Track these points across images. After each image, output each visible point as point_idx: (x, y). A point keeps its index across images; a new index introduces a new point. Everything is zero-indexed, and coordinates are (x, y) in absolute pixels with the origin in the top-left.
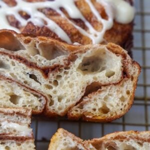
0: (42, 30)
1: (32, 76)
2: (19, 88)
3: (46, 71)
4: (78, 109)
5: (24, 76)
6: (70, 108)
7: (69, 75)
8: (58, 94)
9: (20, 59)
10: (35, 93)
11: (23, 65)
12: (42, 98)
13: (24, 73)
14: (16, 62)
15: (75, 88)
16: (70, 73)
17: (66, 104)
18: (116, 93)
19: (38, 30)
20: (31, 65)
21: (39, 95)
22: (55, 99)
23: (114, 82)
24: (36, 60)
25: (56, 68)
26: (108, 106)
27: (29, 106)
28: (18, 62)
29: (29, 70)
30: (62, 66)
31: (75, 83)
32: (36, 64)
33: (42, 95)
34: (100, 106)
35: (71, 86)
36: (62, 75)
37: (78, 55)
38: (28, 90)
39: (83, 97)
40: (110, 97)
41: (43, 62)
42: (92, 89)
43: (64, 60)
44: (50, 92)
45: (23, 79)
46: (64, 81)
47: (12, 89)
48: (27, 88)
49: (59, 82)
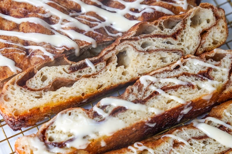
0: (155, 14)
1: (168, 43)
2: (164, 52)
3: (174, 36)
4: (201, 49)
5: (164, 45)
8: (186, 46)
9: (157, 36)
10: (174, 51)
11: (160, 39)
12: (179, 52)
13: (163, 43)
15: (194, 38)
16: (187, 31)
17: (193, 49)
18: (217, 30)
19: (153, 15)
20: (165, 36)
21: (177, 51)
22: (186, 49)
23: (213, 24)
24: (166, 33)
25: (179, 32)
26: (216, 39)
27: (175, 60)
28: (157, 38)
29: (165, 40)
30: (181, 29)
31: (193, 35)
32: (166, 35)
33: (179, 51)
34: (212, 41)
35: (191, 38)
36: (184, 34)
37: (187, 18)
38: (170, 51)
39: (201, 41)
40: (215, 34)
41: (170, 32)
42: (203, 33)
43: (181, 25)
44: (182, 46)
46: (186, 37)
47: (160, 55)
48: (168, 50)
49: (184, 38)
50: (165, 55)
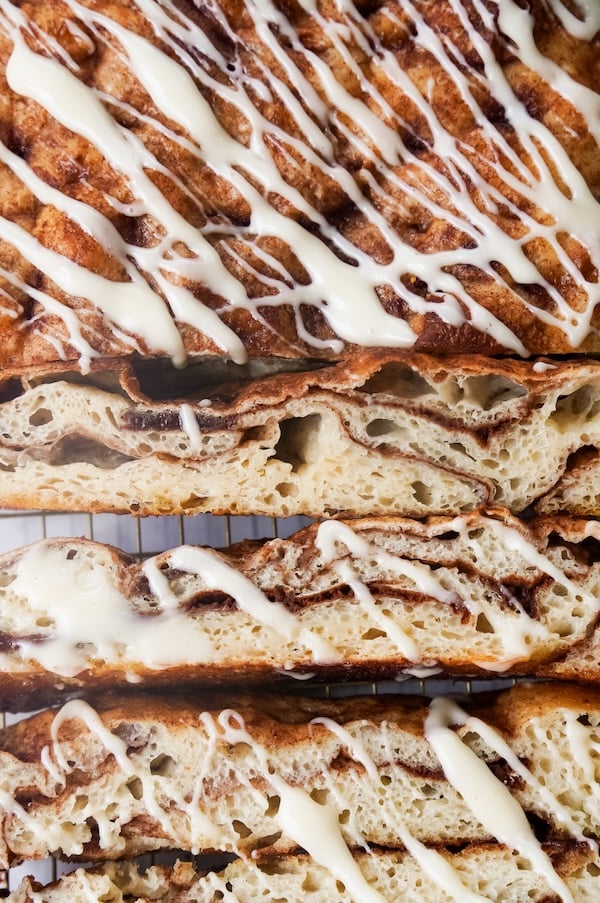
1: (458, 446)
2: (431, 471)
3: (483, 435)
5: (439, 447)
6: (538, 500)
7: (530, 436)
8: (510, 475)
9: (428, 414)
10: (464, 479)
11: (434, 426)
12: (480, 486)
13: (438, 441)
14: (422, 421)
15: (545, 462)
16: (531, 431)
17: (530, 494)
20: (453, 424)
21: (473, 482)
22: (506, 486)
24: (462, 414)
25: (502, 426)
27: (455, 505)
28: (424, 421)
29: (449, 437)
30: (514, 420)
31: (543, 452)
32: (461, 420)
33: (480, 482)
35: (536, 456)
36: (516, 438)
37: (546, 394)
38: (451, 474)
39: (562, 478)
41: (475, 416)
43: (519, 408)
44: (494, 473)
45: (438, 453)
46: (521, 449)
47: (417, 474)
48: (448, 470)
49: (511, 451)
50: (432, 478)
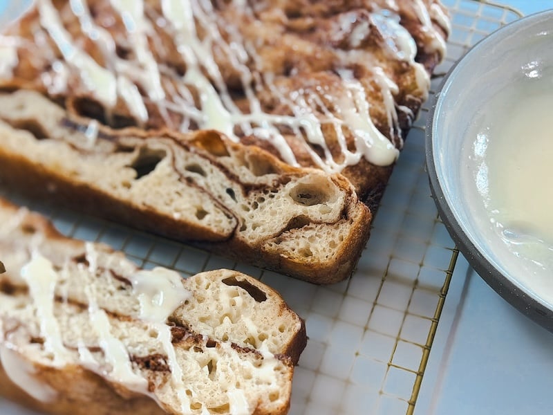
1: (230, 192)
3: (247, 189)
4: (273, 244)
5: (220, 189)
6: (264, 240)
7: (274, 199)
8: (255, 220)
9: (222, 167)
10: (227, 212)
11: (222, 175)
12: (234, 220)
13: (222, 185)
14: (216, 170)
15: (277, 217)
16: (276, 197)
17: (261, 235)
18: (326, 235)
20: (232, 177)
21: (231, 215)
22: (249, 225)
23: (327, 221)
25: (262, 188)
26: (312, 250)
28: (218, 170)
29: (228, 184)
30: (268, 187)
31: (278, 211)
32: (238, 177)
33: (234, 216)
34: (302, 246)
35: (273, 213)
36: (265, 198)
37: (293, 178)
38: (220, 207)
39: (284, 230)
40: (317, 238)
41: (247, 177)
42: (298, 223)
43: (274, 180)
44: (245, 215)
45: (218, 192)
46: (269, 205)
47: (202, 201)
48: (219, 203)
49: (260, 205)
50: (208, 206)
